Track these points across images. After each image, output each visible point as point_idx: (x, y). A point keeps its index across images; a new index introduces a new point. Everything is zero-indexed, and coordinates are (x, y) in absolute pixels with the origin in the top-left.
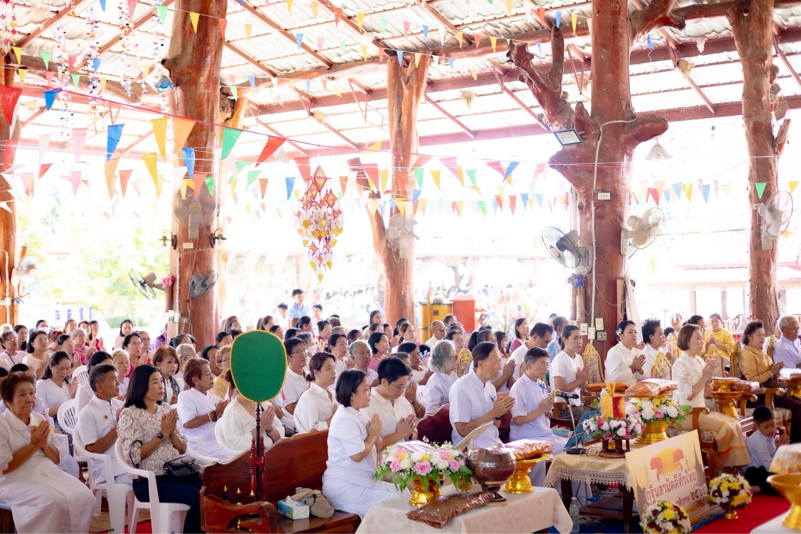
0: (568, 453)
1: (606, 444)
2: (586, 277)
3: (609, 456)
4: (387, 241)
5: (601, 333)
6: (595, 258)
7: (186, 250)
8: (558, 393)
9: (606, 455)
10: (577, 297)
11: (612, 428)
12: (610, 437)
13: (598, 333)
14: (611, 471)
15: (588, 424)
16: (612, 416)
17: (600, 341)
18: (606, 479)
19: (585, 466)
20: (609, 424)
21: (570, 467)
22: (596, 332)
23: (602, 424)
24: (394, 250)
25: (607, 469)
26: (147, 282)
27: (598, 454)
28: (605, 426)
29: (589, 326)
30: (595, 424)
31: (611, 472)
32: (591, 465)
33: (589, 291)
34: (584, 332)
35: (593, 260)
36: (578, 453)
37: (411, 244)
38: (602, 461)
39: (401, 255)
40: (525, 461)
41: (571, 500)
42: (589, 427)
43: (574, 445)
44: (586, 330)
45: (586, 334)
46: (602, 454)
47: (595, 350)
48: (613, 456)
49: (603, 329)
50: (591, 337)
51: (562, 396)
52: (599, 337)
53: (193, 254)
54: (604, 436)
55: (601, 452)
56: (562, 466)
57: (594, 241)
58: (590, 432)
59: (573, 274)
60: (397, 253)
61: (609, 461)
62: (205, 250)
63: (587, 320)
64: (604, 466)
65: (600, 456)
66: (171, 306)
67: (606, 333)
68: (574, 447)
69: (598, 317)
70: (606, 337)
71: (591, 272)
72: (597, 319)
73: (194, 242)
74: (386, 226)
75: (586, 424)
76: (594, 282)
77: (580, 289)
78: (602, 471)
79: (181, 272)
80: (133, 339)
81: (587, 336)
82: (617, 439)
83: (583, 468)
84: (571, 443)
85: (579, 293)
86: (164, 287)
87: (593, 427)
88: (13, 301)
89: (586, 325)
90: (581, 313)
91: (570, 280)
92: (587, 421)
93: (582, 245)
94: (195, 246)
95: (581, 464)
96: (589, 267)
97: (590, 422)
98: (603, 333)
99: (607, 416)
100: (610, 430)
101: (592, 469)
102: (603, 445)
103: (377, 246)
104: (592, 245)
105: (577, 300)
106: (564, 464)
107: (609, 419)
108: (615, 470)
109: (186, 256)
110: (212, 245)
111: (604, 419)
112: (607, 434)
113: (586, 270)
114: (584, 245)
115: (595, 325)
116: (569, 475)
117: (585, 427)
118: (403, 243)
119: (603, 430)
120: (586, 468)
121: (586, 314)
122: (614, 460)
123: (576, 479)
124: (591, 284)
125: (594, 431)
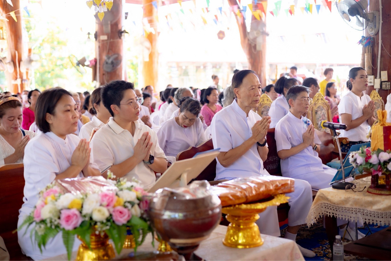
0: (334, 187)
1: (375, 179)
2: (374, 38)
3: (378, 192)
4: (248, 40)
5: (385, 83)
6: (381, 22)
7: (103, 41)
8: (325, 124)
9: (375, 191)
10: (365, 54)
11: (382, 162)
12: (380, 171)
13: (383, 83)
14: (380, 209)
15: (355, 157)
16: (382, 148)
17: (384, 90)
18: (374, 219)
19: (350, 203)
20: (378, 156)
21: (334, 204)
22: (381, 82)
23: (370, 157)
24: (253, 45)
25: (375, 208)
26: (81, 63)
27: (366, 189)
28: (374, 159)
29: (376, 77)
30: (362, 156)
31: (380, 212)
32: (356, 202)
33: (376, 49)
34: (371, 82)
35: (379, 23)
36: (343, 188)
37: (264, 40)
38: (369, 198)
39: (258, 48)
40: (244, 206)
41: (335, 239)
42: (355, 160)
43: (341, 179)
44: (373, 81)
45: (372, 84)
46: (371, 190)
47: (379, 96)
48: (383, 192)
49: (387, 80)
50: (377, 86)
51: (329, 127)
52: (384, 86)
53: (107, 43)
54: (372, 170)
55: (370, 187)
56: (326, 202)
57: (381, 7)
58: (357, 166)
59: (363, 37)
60: (255, 47)
61: (378, 198)
62: (115, 40)
63: (374, 73)
64: (372, 204)
65: (368, 191)
66: (95, 78)
67: (389, 83)
68: (342, 181)
69: (382, 71)
70: (389, 86)
71: (377, 34)
72: (382, 72)
73: (107, 34)
74: (248, 29)
75: (353, 157)
76: (380, 41)
77: (369, 48)
78: (369, 209)
79: (100, 55)
80: (33, 93)
81: (373, 86)
82: (387, 173)
83: (348, 206)
84: (338, 177)
85: (367, 52)
86: (90, 66)
87: (360, 160)
88: (22, 81)
89: (372, 77)
90: (369, 68)
91: (361, 42)
92: (354, 153)
93: (371, 12)
94: (108, 37)
95: (346, 201)
96: (376, 29)
97: (357, 155)
98: (387, 83)
99: (377, 148)
100: (380, 163)
101: (357, 207)
102: (372, 179)
103: (243, 43)
104: (379, 11)
105: (366, 57)
106: (327, 199)
107: (379, 151)
108: (385, 209)
109: (103, 45)
110: (120, 37)
111: (374, 150)
112: (375, 168)
113: (373, 32)
114: (373, 12)
115: (380, 77)
116: (333, 212)
117: (351, 159)
118: (259, 40)
119: (371, 164)
120: (352, 205)
121: (372, 67)
122: (383, 197)
123: (340, 216)
124: (378, 44)
125: (361, 165)
